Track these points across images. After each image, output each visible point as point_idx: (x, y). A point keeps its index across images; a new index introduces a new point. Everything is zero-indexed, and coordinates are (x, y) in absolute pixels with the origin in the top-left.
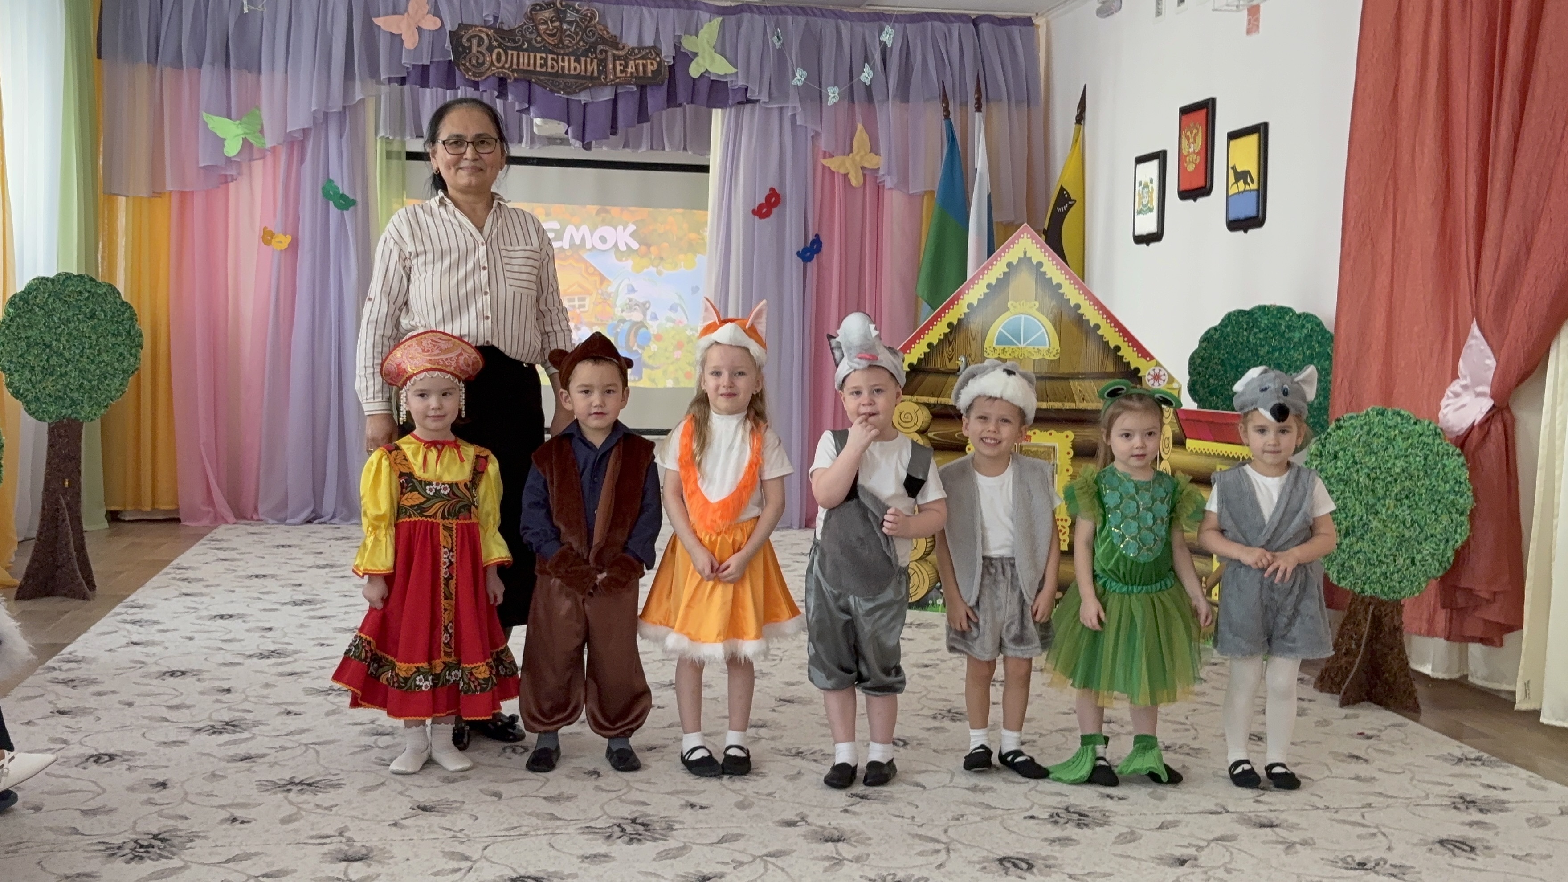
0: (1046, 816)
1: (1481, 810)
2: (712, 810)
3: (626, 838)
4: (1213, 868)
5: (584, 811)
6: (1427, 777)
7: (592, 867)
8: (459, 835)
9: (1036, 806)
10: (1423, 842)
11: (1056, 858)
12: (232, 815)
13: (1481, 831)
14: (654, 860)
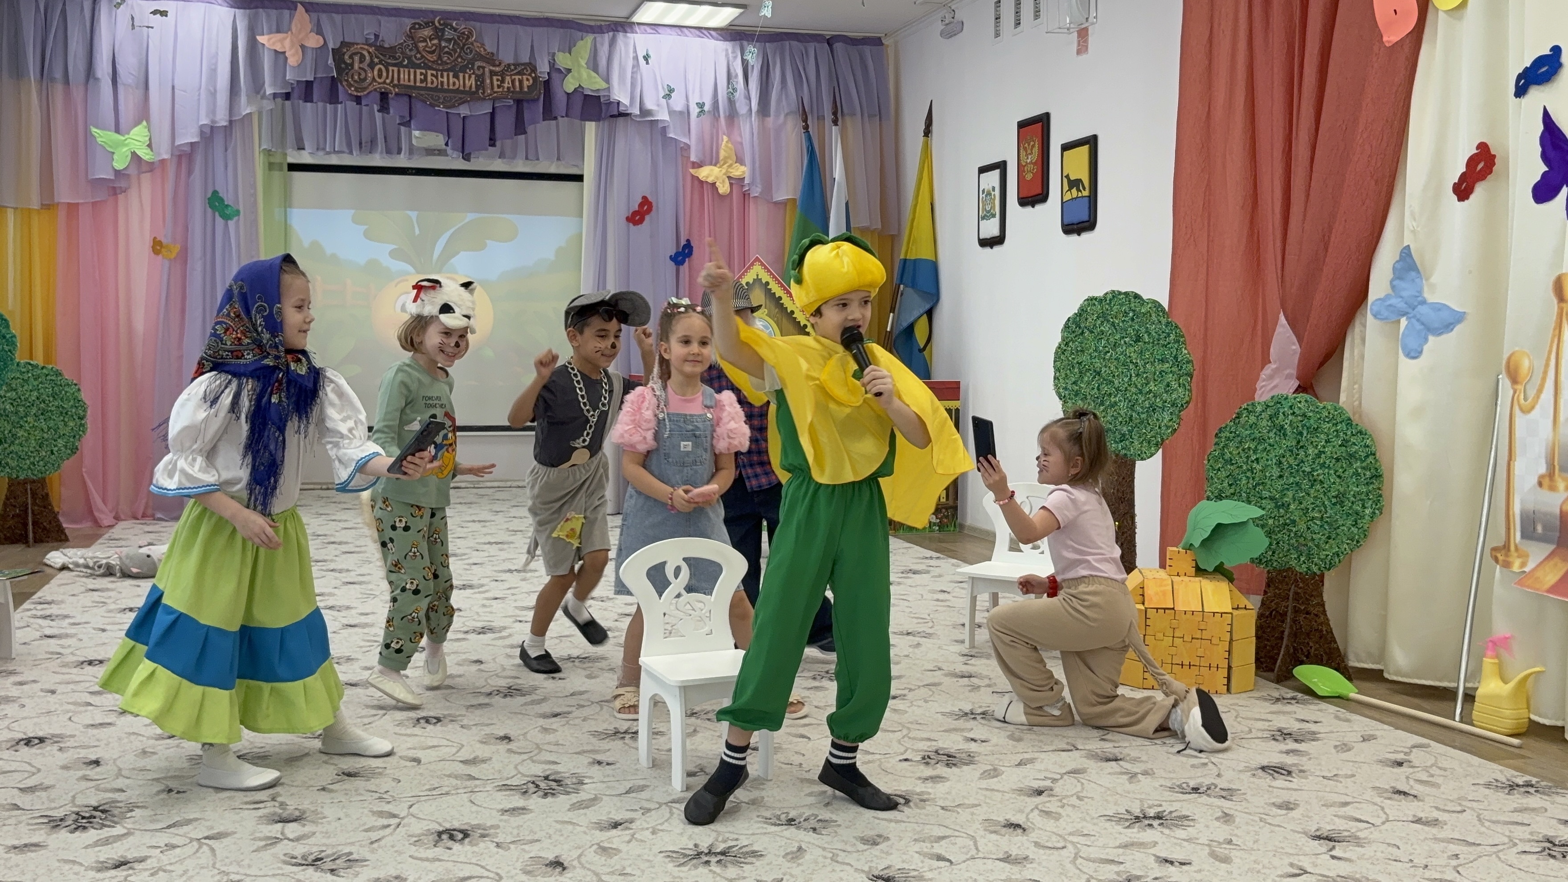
0: (919, 758)
1: (1296, 741)
2: (618, 765)
3: (541, 793)
4: (1067, 796)
5: (500, 771)
6: (1249, 714)
7: (512, 819)
8: (384, 796)
9: (909, 751)
10: (1247, 769)
11: (929, 794)
12: (168, 786)
13: (1295, 757)
14: (569, 810)
